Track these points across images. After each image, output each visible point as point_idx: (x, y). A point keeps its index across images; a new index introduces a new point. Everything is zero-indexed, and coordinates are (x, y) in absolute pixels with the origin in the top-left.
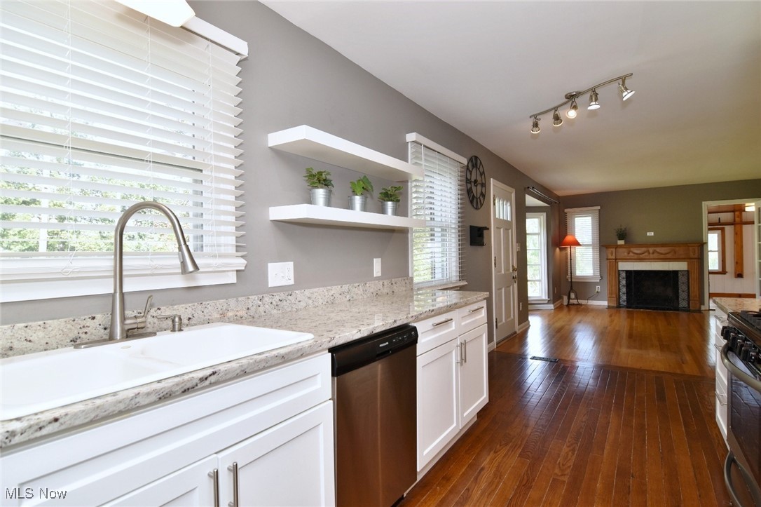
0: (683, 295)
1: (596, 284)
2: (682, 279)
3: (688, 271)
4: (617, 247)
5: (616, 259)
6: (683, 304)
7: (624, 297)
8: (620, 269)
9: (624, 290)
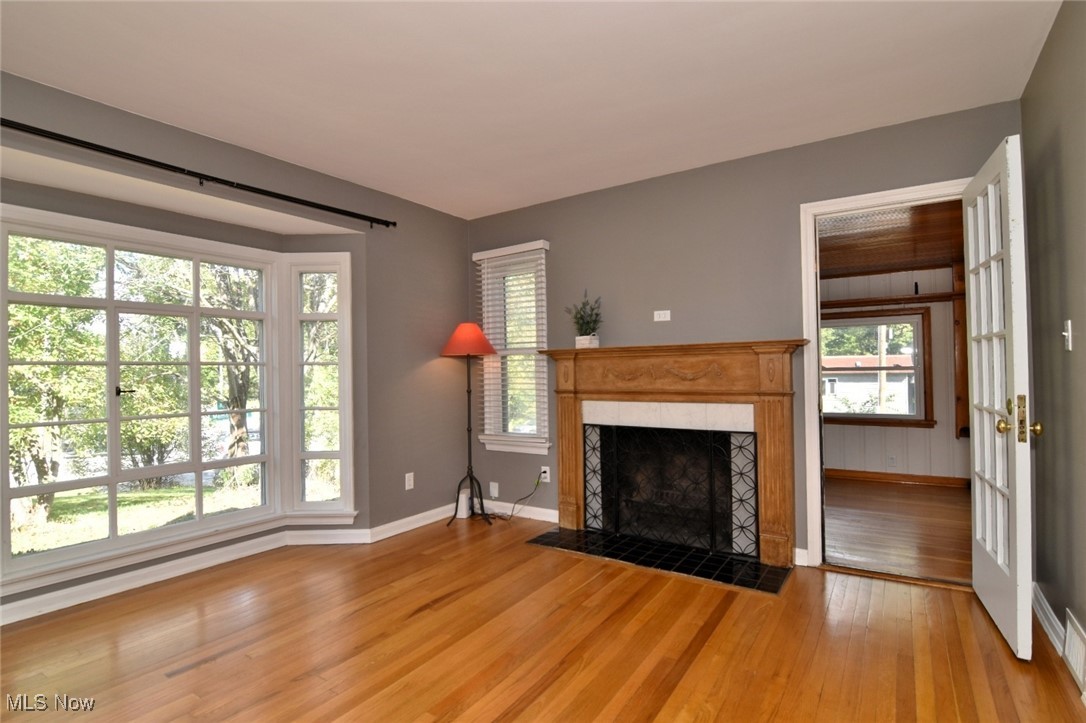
0: (741, 515)
1: (538, 459)
2: (739, 461)
3: (754, 434)
4: (578, 355)
5: (576, 392)
6: (742, 543)
7: (596, 505)
8: (586, 421)
9: (595, 483)
